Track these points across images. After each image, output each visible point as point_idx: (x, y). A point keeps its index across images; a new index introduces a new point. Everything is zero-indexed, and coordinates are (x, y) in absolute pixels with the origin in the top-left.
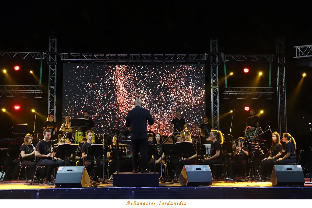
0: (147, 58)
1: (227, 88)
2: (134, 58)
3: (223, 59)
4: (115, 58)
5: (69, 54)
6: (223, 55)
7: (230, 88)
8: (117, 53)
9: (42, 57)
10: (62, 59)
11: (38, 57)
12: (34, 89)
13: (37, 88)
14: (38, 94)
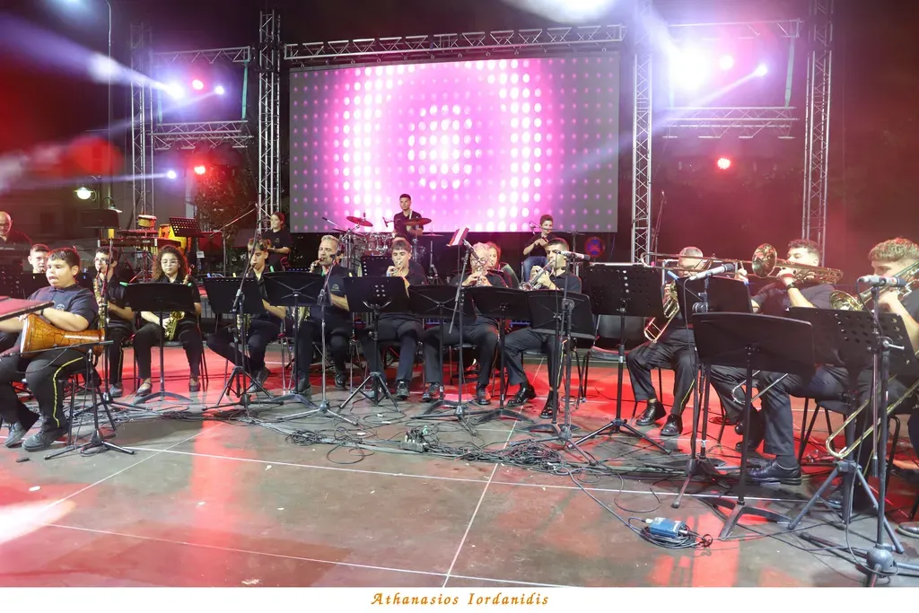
0: (476, 43)
2: (445, 45)
5: (300, 46)
8: (403, 35)
9: (246, 58)
10: (285, 58)
11: (240, 58)
12: (230, 127)
13: (237, 125)
14: (239, 140)
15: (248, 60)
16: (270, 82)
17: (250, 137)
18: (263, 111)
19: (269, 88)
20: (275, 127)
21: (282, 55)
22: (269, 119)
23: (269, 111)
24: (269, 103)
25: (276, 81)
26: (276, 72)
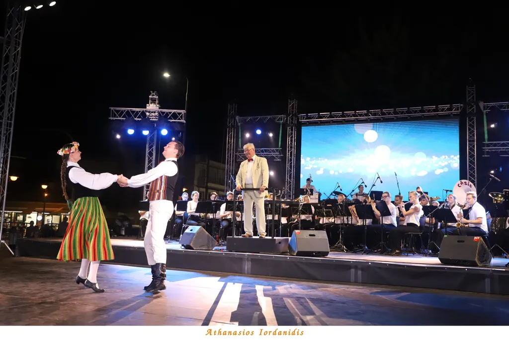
0: (389, 114)
1: (487, 144)
2: (375, 115)
3: (482, 109)
4: (354, 115)
5: (307, 115)
6: (481, 104)
7: (492, 143)
8: (355, 110)
10: (300, 120)
11: (278, 120)
12: (273, 151)
13: (277, 150)
14: (277, 157)
15: (283, 121)
17: (282, 155)
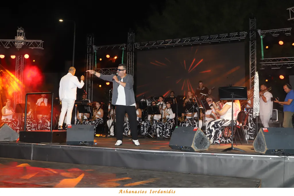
0: (196, 40)
1: (263, 60)
2: (186, 41)
3: (260, 35)
4: (172, 42)
5: (141, 43)
6: (259, 31)
7: (267, 60)
8: (173, 39)
9: (123, 47)
16: (131, 54)
18: (128, 64)
19: (130, 57)
20: (132, 69)
21: (135, 46)
22: (130, 67)
23: (130, 64)
24: (130, 61)
25: (132, 54)
26: (133, 52)
